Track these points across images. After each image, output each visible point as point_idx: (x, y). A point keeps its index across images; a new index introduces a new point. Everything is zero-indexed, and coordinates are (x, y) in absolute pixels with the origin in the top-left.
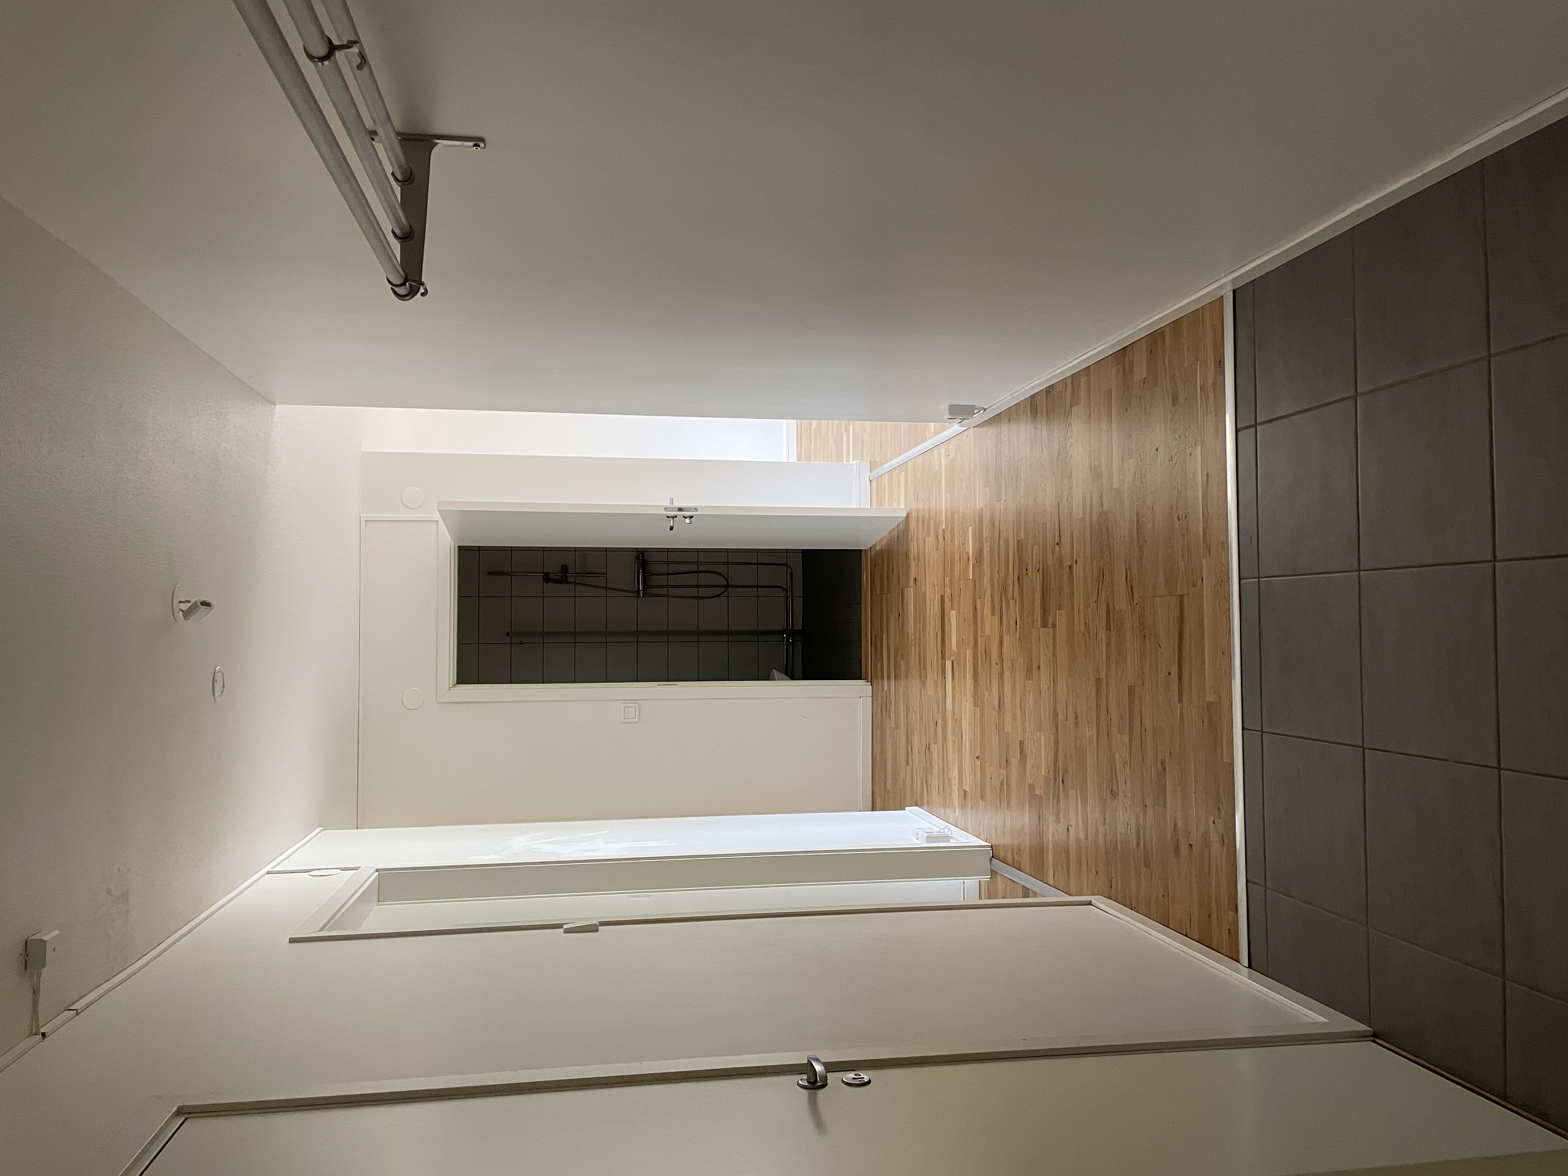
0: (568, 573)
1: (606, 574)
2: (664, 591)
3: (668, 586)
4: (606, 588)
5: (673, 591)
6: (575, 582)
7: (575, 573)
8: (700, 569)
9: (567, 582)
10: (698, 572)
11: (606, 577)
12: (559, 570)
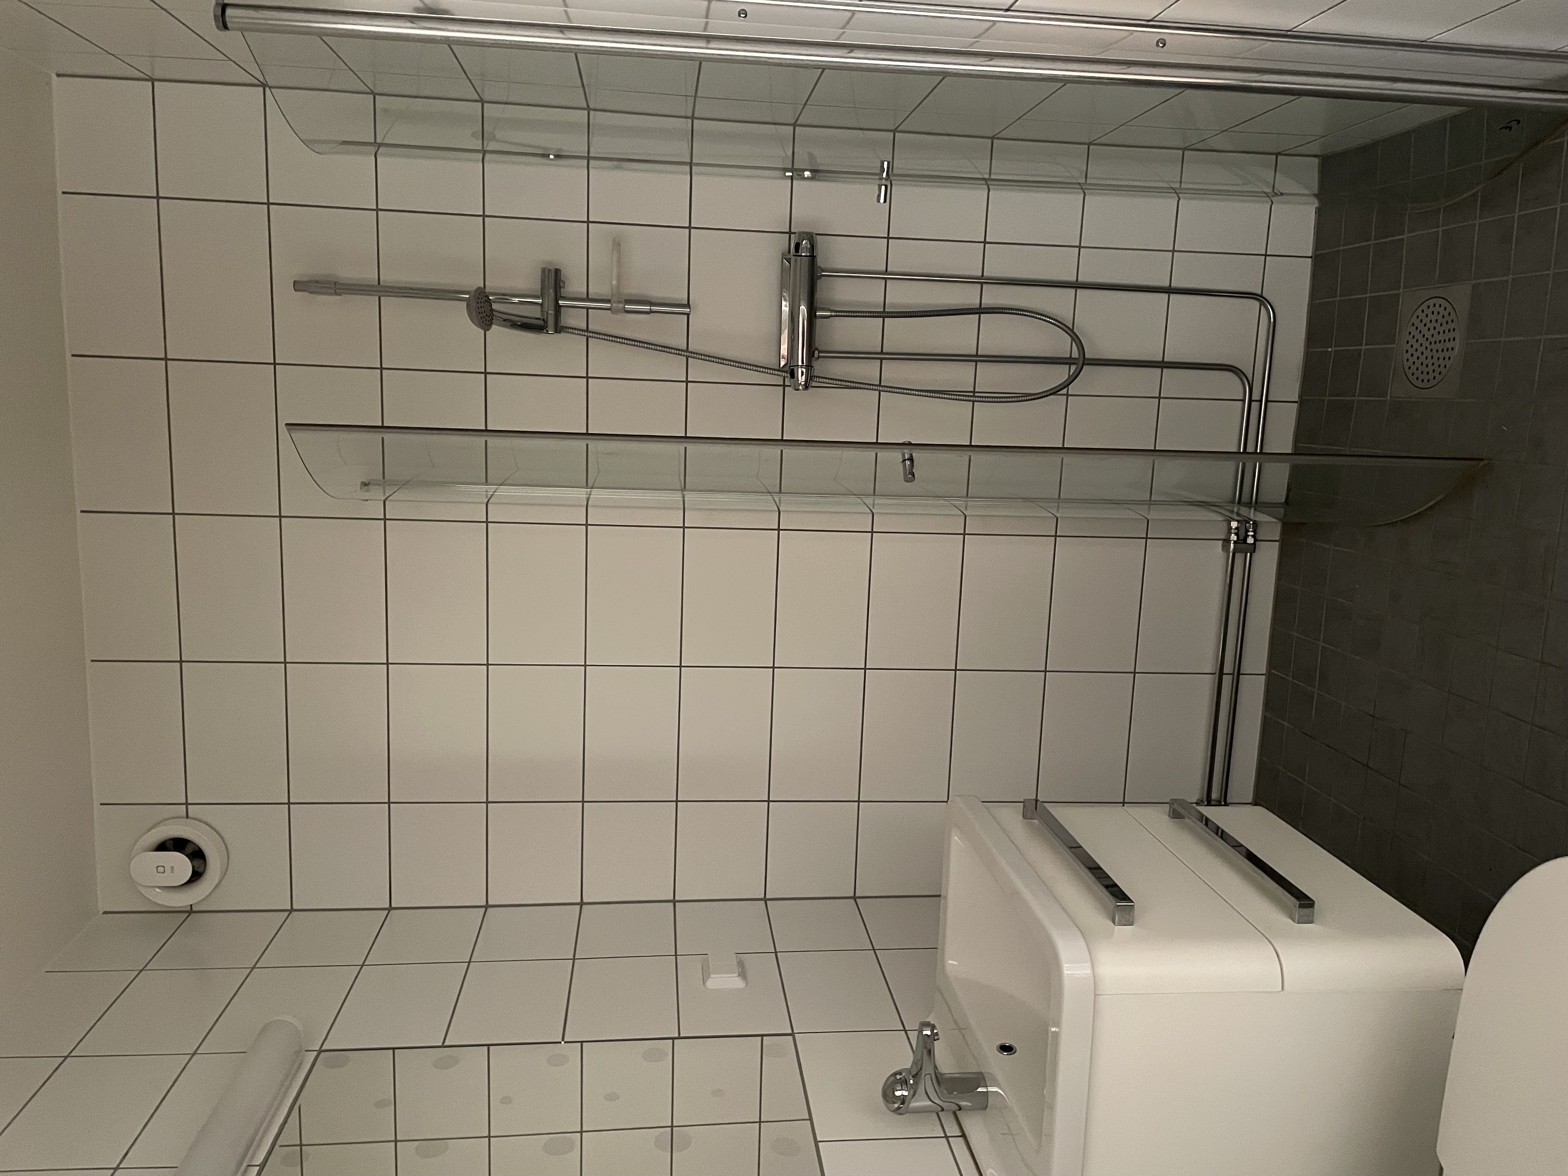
0: (564, 298)
1: (688, 305)
2: (868, 371)
3: (882, 356)
4: (687, 353)
5: (894, 372)
6: (587, 330)
7: (587, 299)
8: (987, 301)
9: (559, 329)
10: (980, 311)
11: (688, 315)
12: (536, 286)
